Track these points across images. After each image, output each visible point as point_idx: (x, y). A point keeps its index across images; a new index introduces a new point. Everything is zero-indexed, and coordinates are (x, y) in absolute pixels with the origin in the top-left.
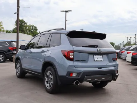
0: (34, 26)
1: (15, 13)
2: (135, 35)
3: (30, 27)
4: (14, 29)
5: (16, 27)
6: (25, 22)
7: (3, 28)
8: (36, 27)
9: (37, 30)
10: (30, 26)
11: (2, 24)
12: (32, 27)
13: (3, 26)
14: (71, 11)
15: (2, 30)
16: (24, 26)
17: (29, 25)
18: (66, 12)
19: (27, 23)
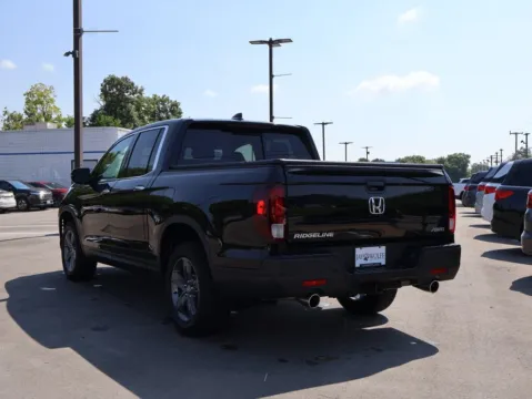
0: (168, 99)
1: (67, 54)
2: (527, 134)
3: (154, 104)
4: (96, 112)
5: (103, 103)
6: (133, 84)
7: (57, 109)
8: (176, 105)
10: (155, 100)
11: (51, 96)
12: (163, 104)
13: (57, 104)
14: (290, 41)
15: (54, 116)
16: (132, 101)
17: (151, 97)
19: (142, 90)
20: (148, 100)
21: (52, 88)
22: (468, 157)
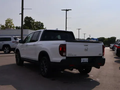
0: (40, 22)
1: (20, 14)
3: (37, 23)
5: (24, 23)
6: (32, 19)
8: (42, 24)
9: (43, 26)
11: (12, 21)
12: (39, 23)
13: (13, 23)
14: (71, 10)
15: (12, 26)
16: (32, 23)
17: (36, 22)
18: (67, 10)
19: (34, 20)
20: (36, 23)
21: (12, 19)
22: (116, 38)
